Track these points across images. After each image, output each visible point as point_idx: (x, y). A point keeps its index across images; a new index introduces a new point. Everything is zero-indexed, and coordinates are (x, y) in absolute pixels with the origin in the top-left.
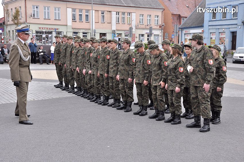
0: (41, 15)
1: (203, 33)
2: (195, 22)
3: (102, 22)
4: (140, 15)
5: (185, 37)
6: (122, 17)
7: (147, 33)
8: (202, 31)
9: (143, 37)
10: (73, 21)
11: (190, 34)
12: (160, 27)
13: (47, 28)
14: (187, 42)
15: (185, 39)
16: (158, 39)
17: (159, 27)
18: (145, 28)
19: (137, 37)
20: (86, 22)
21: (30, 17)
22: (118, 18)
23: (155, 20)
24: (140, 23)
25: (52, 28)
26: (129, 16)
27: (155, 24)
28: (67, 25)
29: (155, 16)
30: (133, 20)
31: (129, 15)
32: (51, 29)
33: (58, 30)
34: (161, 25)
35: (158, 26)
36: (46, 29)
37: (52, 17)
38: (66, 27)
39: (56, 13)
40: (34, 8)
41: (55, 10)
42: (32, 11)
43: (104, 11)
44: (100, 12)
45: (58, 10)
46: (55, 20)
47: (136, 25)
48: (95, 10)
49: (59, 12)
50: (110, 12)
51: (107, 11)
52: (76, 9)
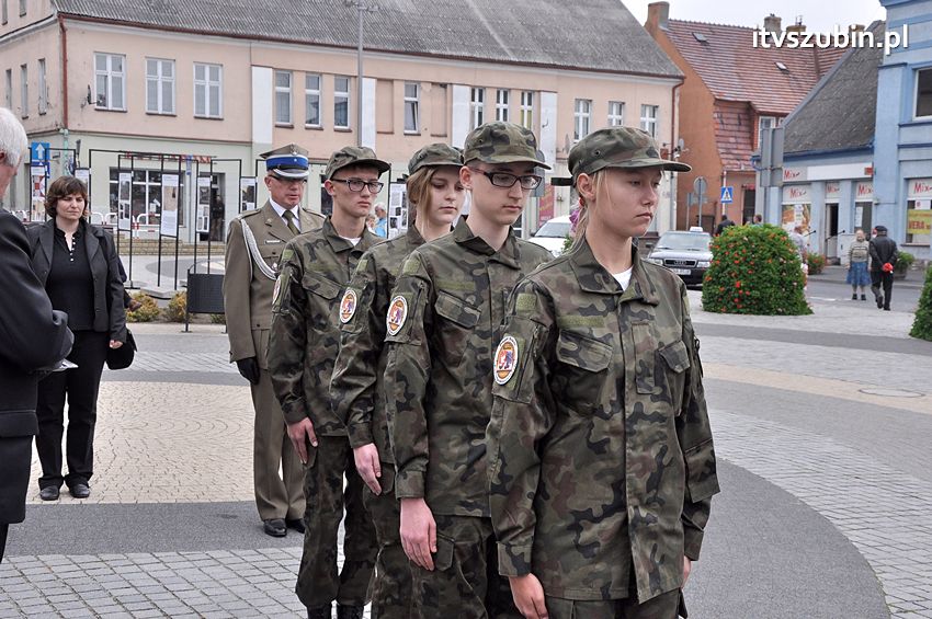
0: (136, 100)
1: (871, 180)
2: (830, 132)
3: (407, 132)
4: (578, 101)
5: (781, 198)
6: (498, 110)
8: (868, 170)
10: (277, 126)
11: (809, 183)
13: (160, 155)
14: (791, 220)
15: (784, 207)
19: (561, 200)
20: (336, 130)
21: (82, 106)
22: (480, 114)
23: (643, 124)
26: (526, 107)
28: (249, 144)
29: (644, 106)
30: (543, 122)
31: (530, 104)
33: (210, 163)
34: (669, 147)
37: (185, 105)
38: (248, 149)
39: (200, 89)
40: (101, 65)
41: (200, 75)
42: (95, 77)
43: (419, 82)
44: (400, 88)
45: (214, 77)
46: (196, 118)
47: (557, 144)
48: (379, 80)
49: (214, 83)
50: (444, 86)
51: (433, 83)
52: (292, 71)
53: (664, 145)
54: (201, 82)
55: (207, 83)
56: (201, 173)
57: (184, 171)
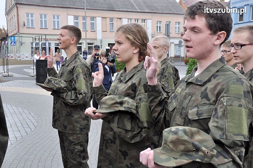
0: (37, 25)
3: (110, 31)
4: (157, 21)
13: (44, 39)
16: (179, 49)
17: (181, 36)
20: (91, 31)
21: (23, 27)
23: (176, 27)
24: (157, 31)
25: (50, 39)
27: (176, 32)
29: (176, 22)
30: (148, 27)
31: (144, 23)
35: (179, 34)
36: (42, 39)
37: (50, 26)
39: (54, 22)
40: (28, 16)
41: (54, 18)
42: (26, 20)
43: (113, 18)
44: (108, 20)
45: (58, 18)
46: (53, 29)
47: (152, 33)
48: (102, 18)
49: (58, 20)
50: (120, 19)
51: (117, 18)
52: (79, 16)
53: (182, 32)
54: (54, 20)
55: (56, 20)
56: (55, 43)
57: (51, 43)
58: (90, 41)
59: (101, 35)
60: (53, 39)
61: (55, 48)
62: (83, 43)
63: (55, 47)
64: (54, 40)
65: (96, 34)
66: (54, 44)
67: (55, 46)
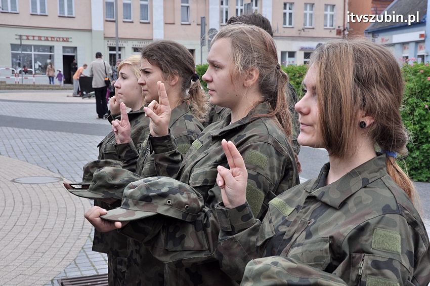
1: (424, 41)
3: (182, 23)
4: (285, 3)
6: (237, 10)
7: (302, 49)
8: (422, 36)
9: (292, 59)
10: (106, 21)
11: (393, 45)
12: (339, 32)
13: (39, 37)
17: (337, 34)
18: (297, 35)
20: (141, 23)
23: (326, 15)
24: (285, 24)
25: (52, 38)
27: (326, 26)
28: (90, 31)
29: (327, 5)
32: (50, 39)
33: (68, 41)
34: (342, 28)
35: (333, 31)
36: (36, 38)
37: (52, 9)
38: (88, 34)
46: (60, 17)
53: (339, 27)
56: (63, 47)
57: (54, 46)
58: (139, 44)
59: (163, 32)
60: (59, 38)
61: (62, 58)
62: (124, 47)
63: (64, 57)
64: (61, 40)
65: (152, 29)
66: (61, 48)
67: (64, 52)
